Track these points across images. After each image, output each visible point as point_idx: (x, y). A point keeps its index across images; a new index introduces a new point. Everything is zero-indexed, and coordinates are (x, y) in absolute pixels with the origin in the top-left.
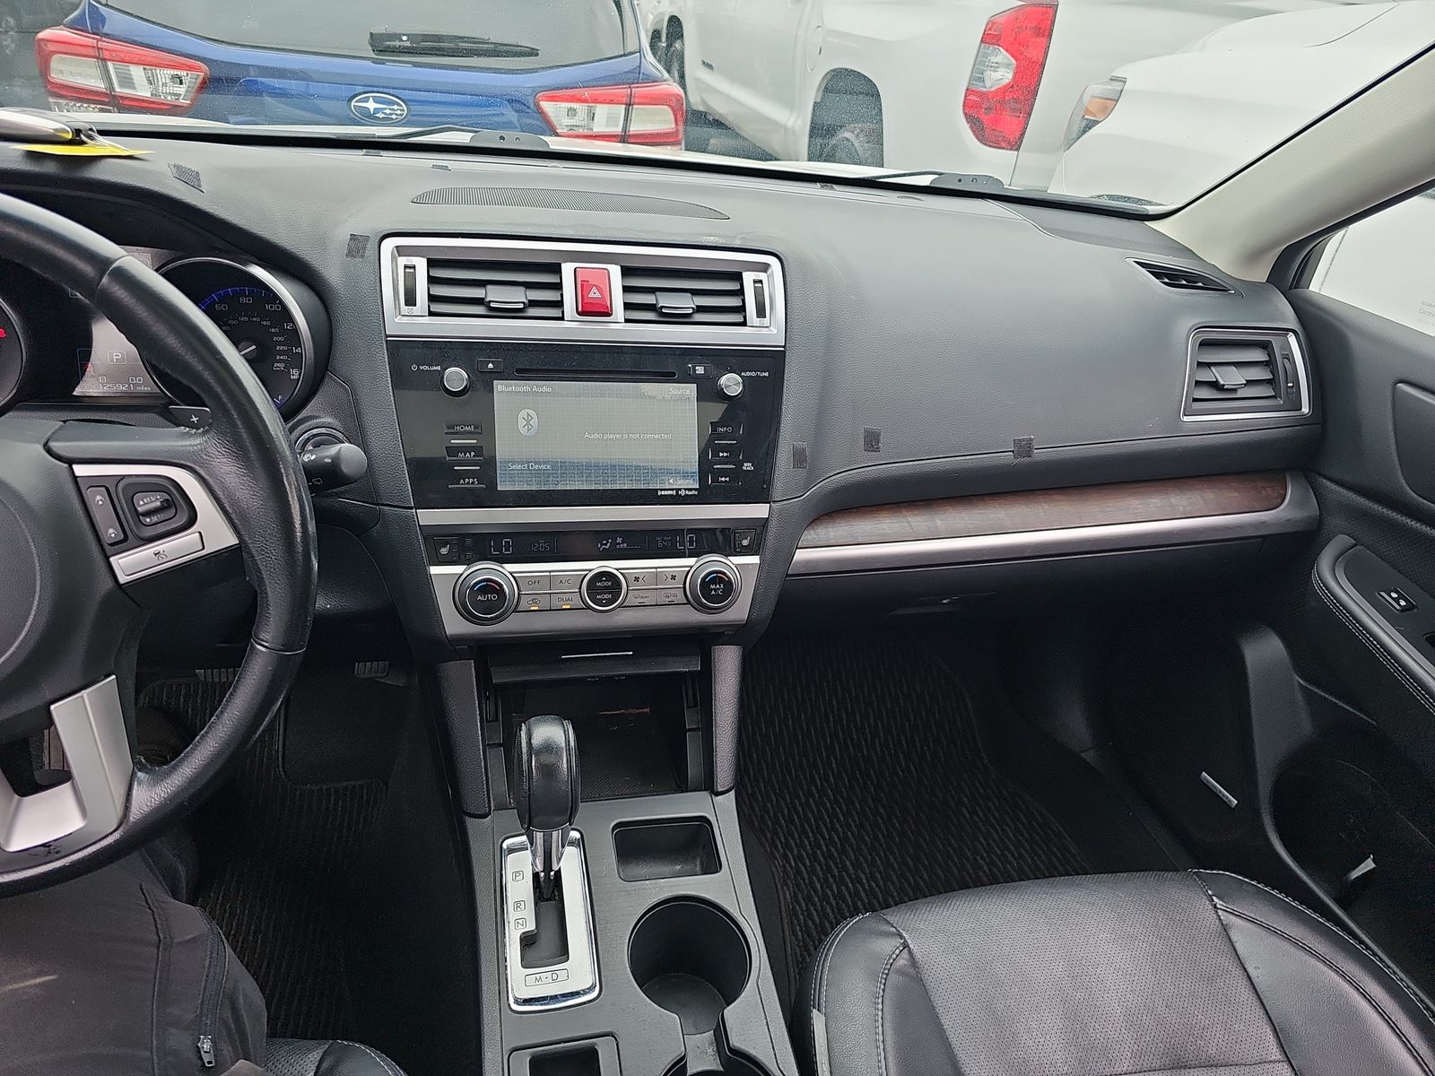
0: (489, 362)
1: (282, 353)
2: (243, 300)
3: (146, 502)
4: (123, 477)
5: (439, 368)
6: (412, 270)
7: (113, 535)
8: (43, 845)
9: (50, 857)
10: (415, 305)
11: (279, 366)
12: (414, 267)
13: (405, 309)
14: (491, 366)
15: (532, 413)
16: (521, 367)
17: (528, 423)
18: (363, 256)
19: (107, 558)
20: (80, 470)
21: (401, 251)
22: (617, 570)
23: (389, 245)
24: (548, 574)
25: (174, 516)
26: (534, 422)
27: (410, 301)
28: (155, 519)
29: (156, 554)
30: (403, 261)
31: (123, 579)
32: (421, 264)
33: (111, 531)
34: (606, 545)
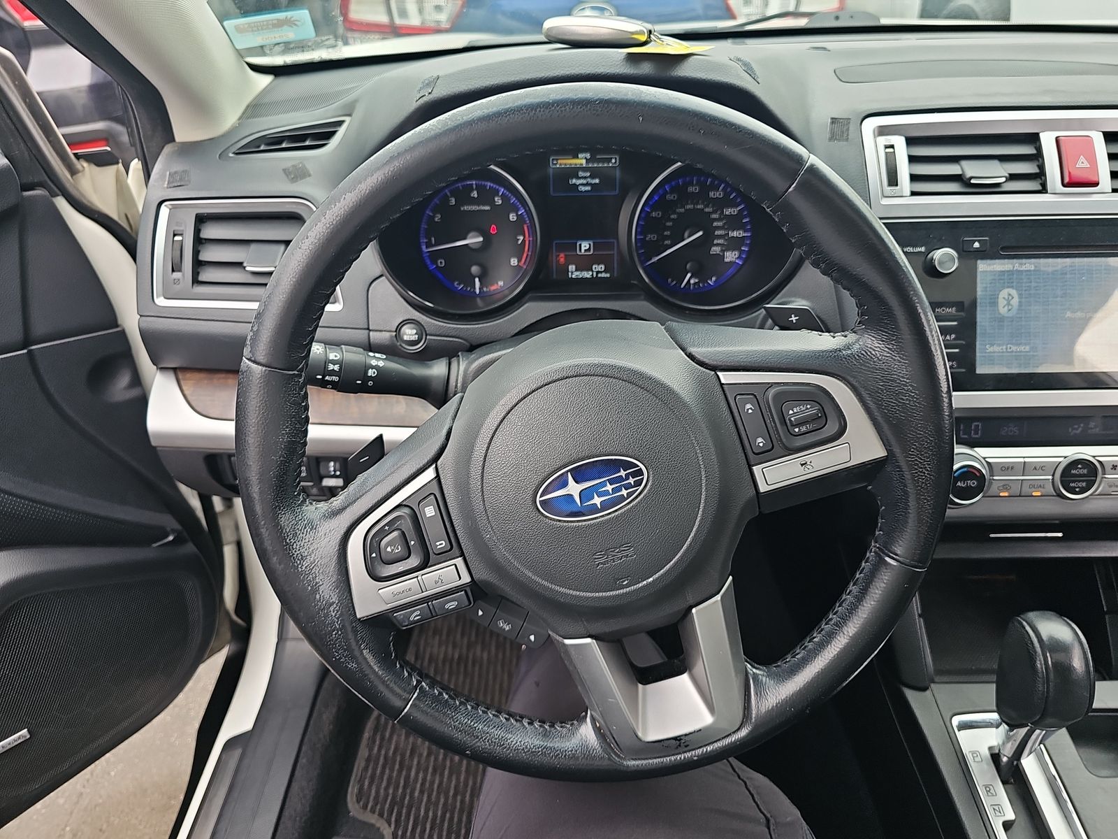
0: (975, 241)
1: (719, 237)
2: (691, 189)
3: (795, 412)
4: (771, 385)
5: (923, 249)
6: (891, 150)
7: (761, 445)
8: (675, 738)
9: (680, 750)
10: (897, 185)
11: (716, 250)
12: (892, 146)
13: (888, 190)
14: (977, 245)
15: (1014, 292)
16: (1005, 244)
17: (1009, 304)
18: (847, 140)
19: (750, 467)
20: (725, 377)
21: (883, 131)
22: (1094, 457)
23: (871, 124)
24: (1022, 460)
25: (825, 426)
26: (1015, 302)
27: (893, 180)
28: (804, 429)
29: (802, 465)
30: (883, 141)
31: (763, 488)
32: (899, 142)
33: (760, 440)
34: (1077, 429)
